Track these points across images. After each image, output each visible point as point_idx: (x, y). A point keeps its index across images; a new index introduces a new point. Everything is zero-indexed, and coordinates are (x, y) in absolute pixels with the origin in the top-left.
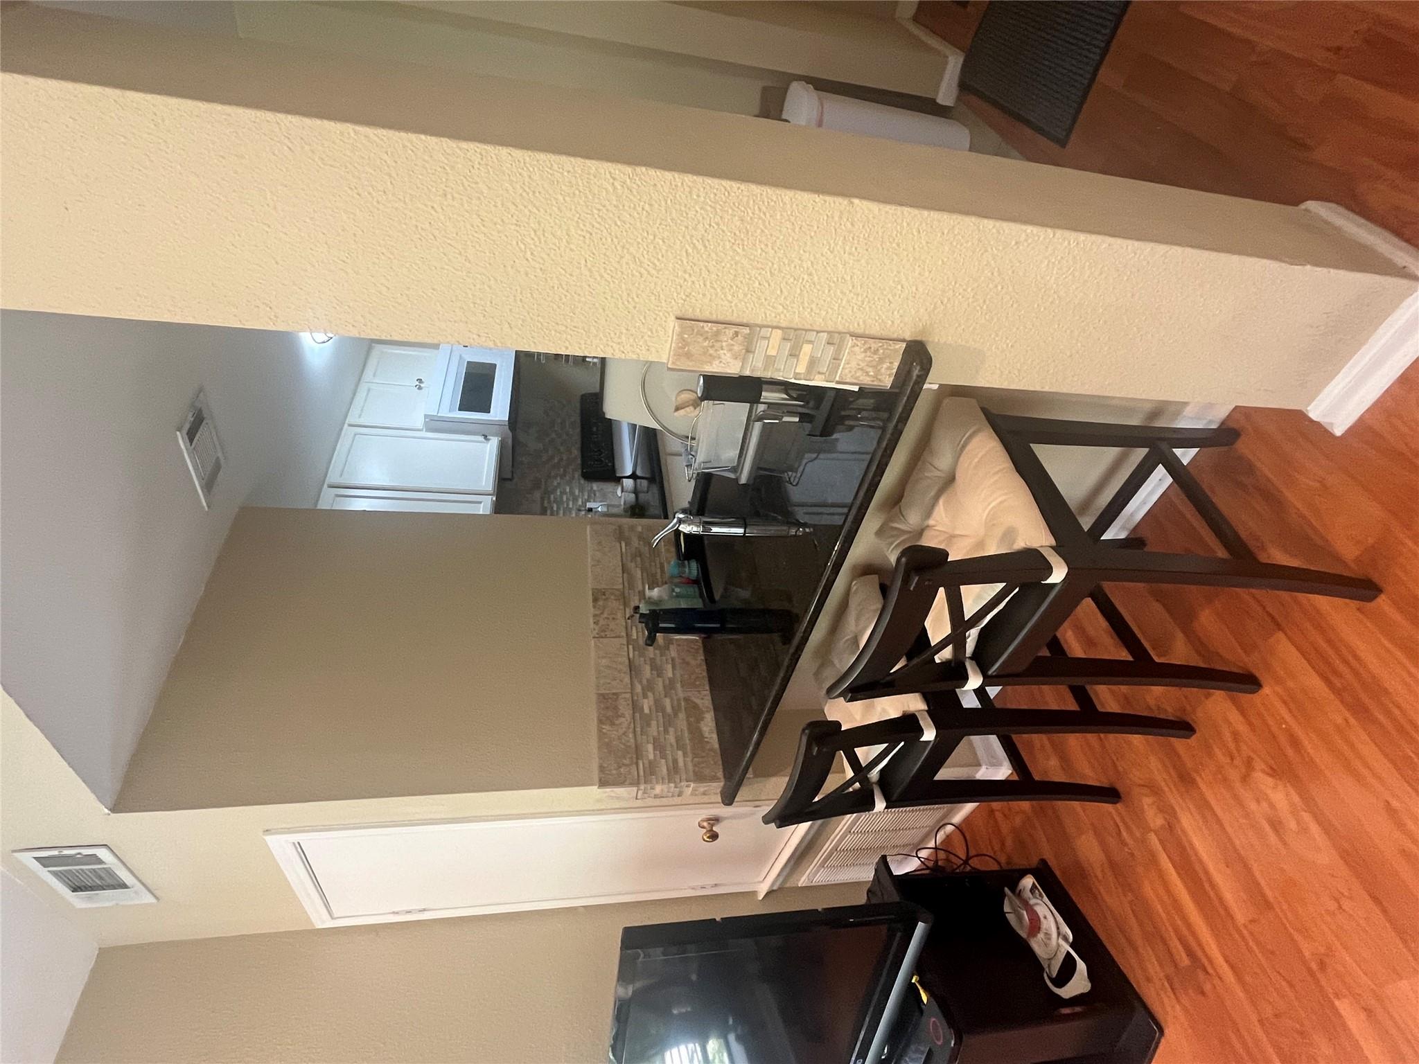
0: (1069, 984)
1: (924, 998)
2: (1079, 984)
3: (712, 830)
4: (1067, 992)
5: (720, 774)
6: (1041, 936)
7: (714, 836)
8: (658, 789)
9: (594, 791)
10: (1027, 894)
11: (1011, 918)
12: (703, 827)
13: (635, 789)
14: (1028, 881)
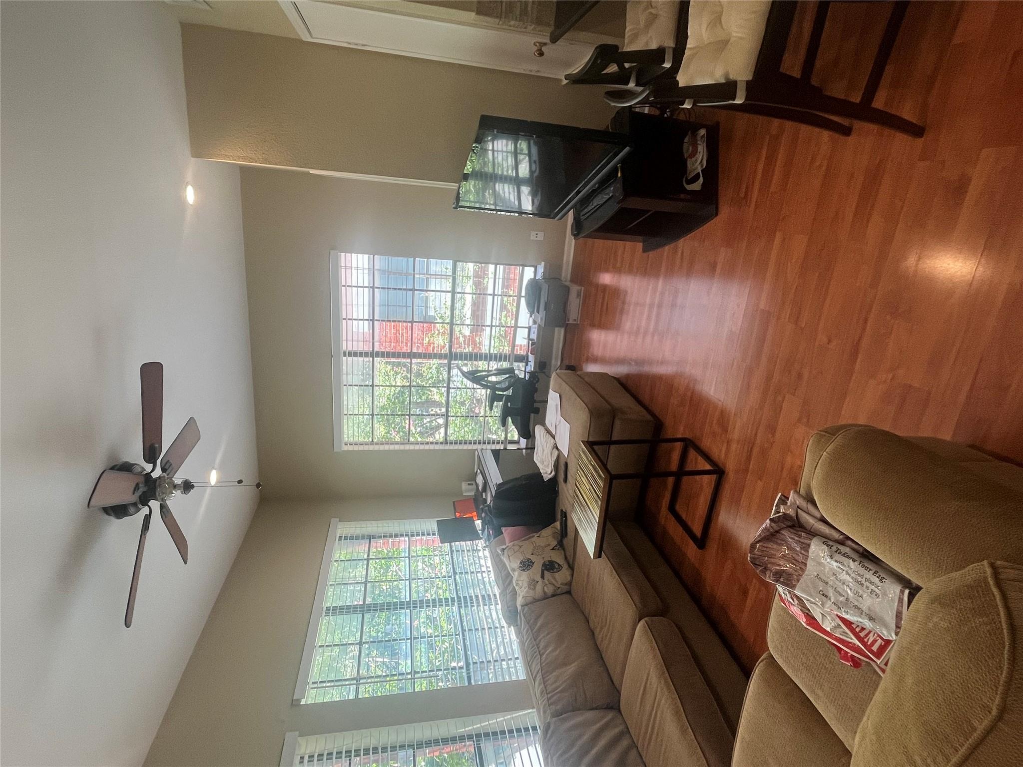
0: (693, 185)
1: (619, 175)
2: (697, 186)
3: (541, 50)
4: (690, 187)
5: (552, 23)
6: (694, 159)
7: (541, 54)
8: (512, 23)
9: (473, 15)
10: (699, 138)
11: (685, 146)
12: (536, 46)
13: (498, 20)
14: (703, 132)
